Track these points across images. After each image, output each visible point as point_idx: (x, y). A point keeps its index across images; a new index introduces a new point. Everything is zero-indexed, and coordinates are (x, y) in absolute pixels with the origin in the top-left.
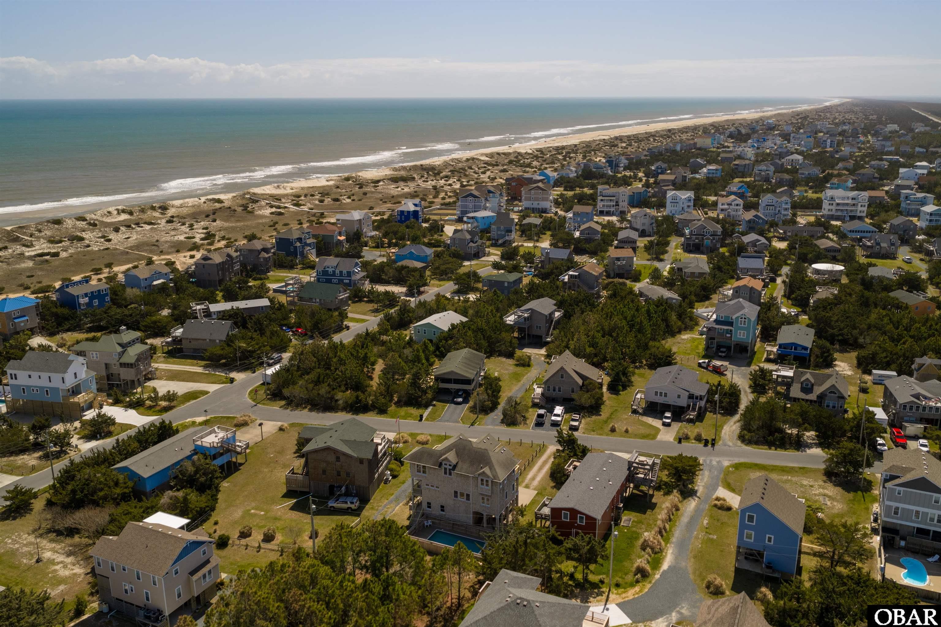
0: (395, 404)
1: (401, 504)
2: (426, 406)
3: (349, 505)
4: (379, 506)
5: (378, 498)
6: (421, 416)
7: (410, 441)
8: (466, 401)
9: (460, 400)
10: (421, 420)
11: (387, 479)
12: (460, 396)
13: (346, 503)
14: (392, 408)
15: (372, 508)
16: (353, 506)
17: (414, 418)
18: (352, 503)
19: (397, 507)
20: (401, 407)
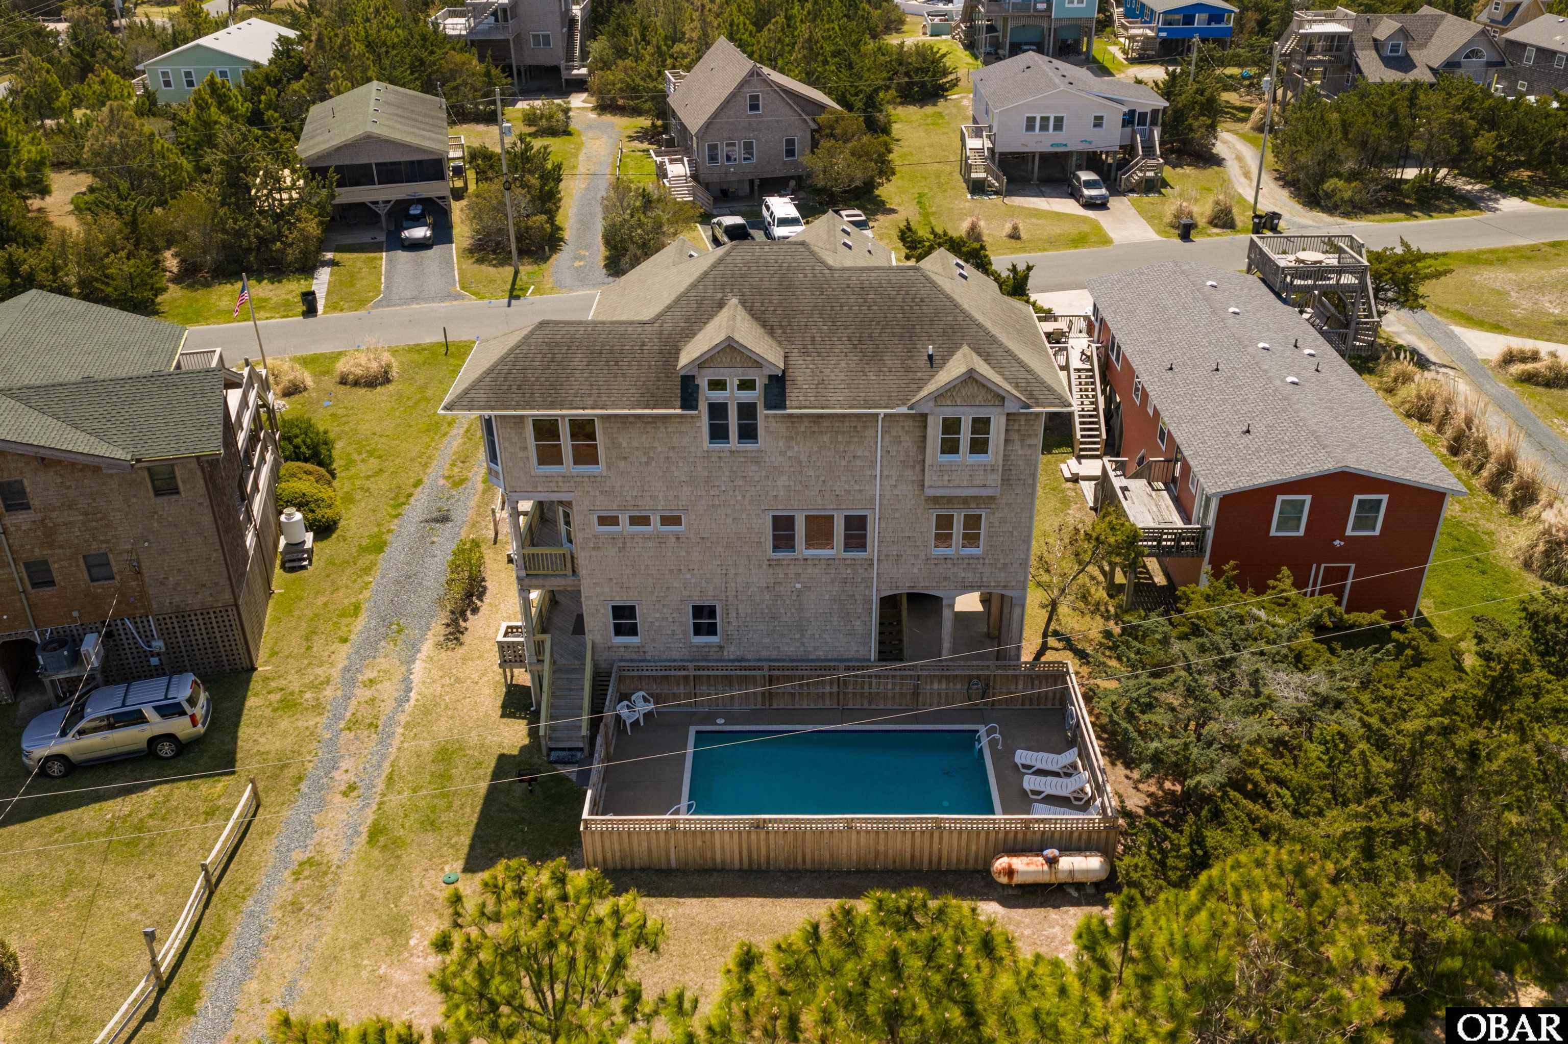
0: (177, 279)
1: (427, 647)
2: (307, 269)
3: (157, 725)
4: (317, 686)
5: (294, 644)
6: (309, 299)
7: (309, 382)
8: (443, 234)
9: (420, 232)
10: (310, 310)
11: (295, 547)
12: (417, 221)
13: (137, 718)
14: (173, 294)
15: (289, 704)
16: (181, 727)
17: (284, 309)
18: (170, 710)
19: (418, 666)
20: (207, 285)
